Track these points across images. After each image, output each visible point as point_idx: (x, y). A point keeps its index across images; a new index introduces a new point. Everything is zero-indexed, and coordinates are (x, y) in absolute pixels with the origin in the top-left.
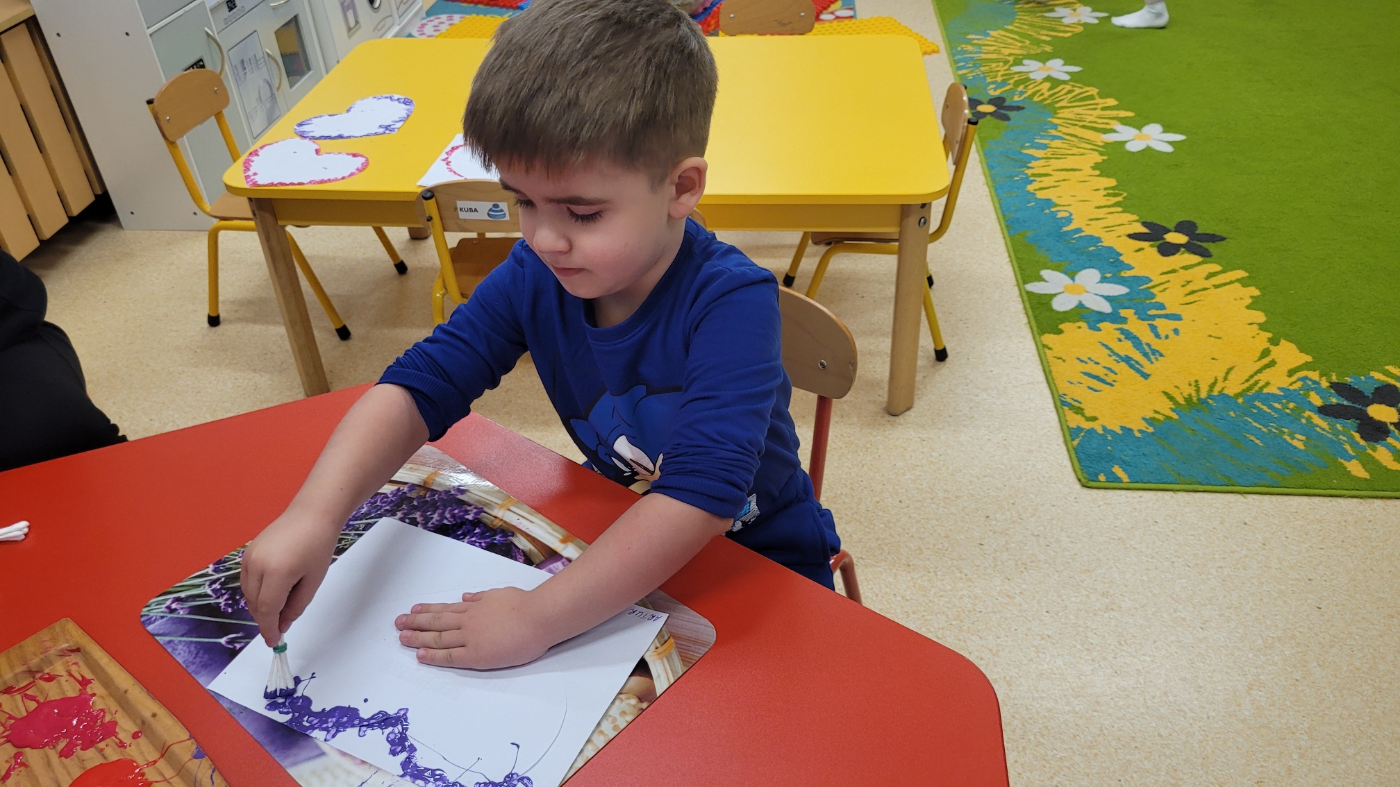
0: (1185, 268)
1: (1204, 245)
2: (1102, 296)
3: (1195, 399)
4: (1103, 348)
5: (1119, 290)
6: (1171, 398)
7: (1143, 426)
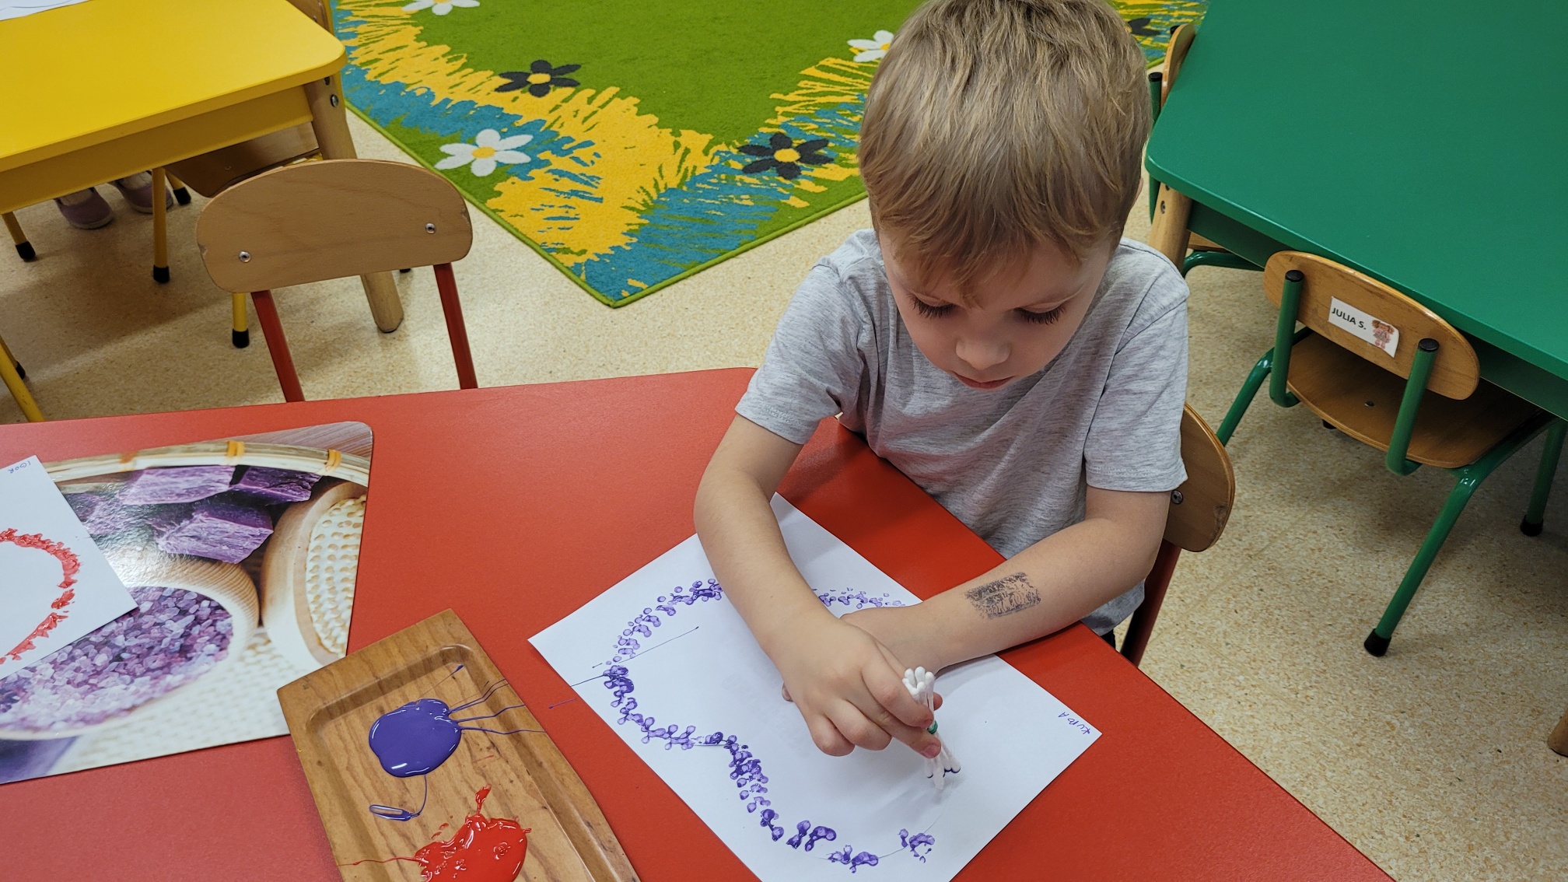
0: (566, 101)
1: (566, 76)
2: (513, 149)
3: (649, 202)
4: (548, 192)
5: (525, 139)
6: (632, 209)
7: (627, 239)
